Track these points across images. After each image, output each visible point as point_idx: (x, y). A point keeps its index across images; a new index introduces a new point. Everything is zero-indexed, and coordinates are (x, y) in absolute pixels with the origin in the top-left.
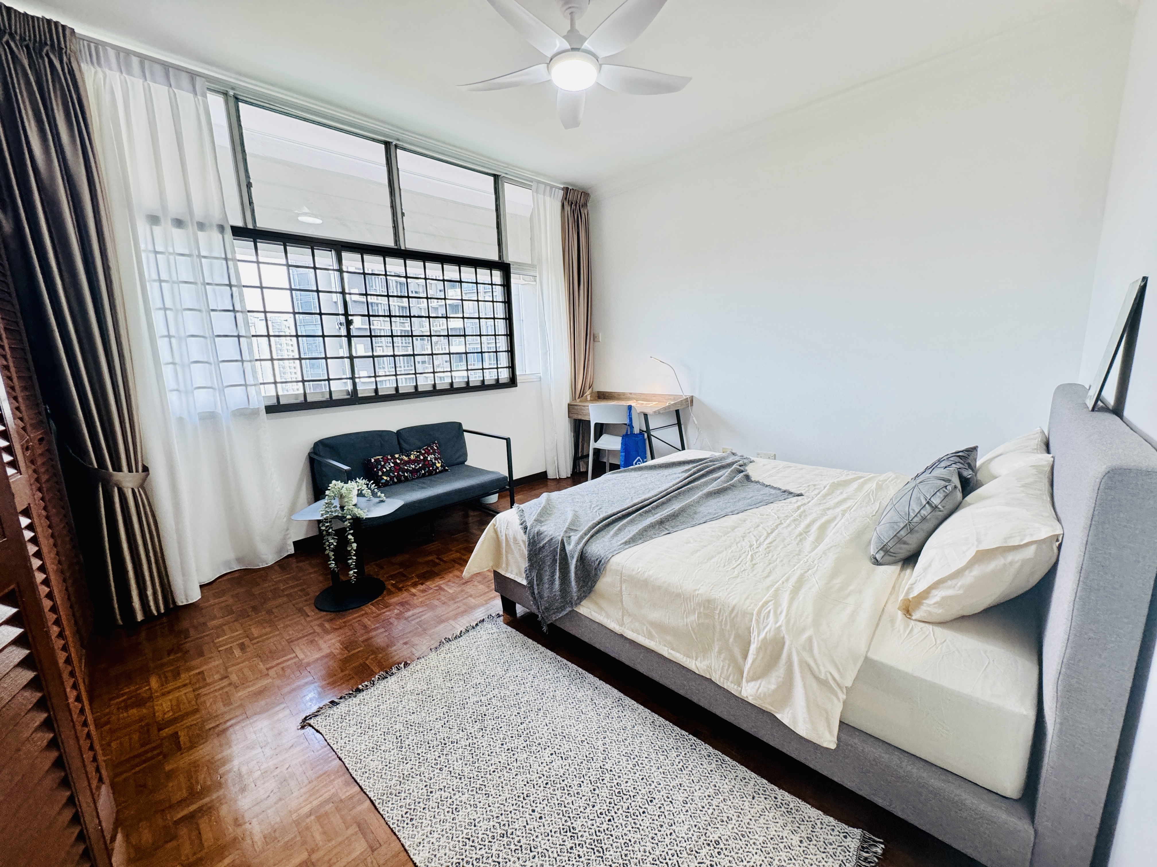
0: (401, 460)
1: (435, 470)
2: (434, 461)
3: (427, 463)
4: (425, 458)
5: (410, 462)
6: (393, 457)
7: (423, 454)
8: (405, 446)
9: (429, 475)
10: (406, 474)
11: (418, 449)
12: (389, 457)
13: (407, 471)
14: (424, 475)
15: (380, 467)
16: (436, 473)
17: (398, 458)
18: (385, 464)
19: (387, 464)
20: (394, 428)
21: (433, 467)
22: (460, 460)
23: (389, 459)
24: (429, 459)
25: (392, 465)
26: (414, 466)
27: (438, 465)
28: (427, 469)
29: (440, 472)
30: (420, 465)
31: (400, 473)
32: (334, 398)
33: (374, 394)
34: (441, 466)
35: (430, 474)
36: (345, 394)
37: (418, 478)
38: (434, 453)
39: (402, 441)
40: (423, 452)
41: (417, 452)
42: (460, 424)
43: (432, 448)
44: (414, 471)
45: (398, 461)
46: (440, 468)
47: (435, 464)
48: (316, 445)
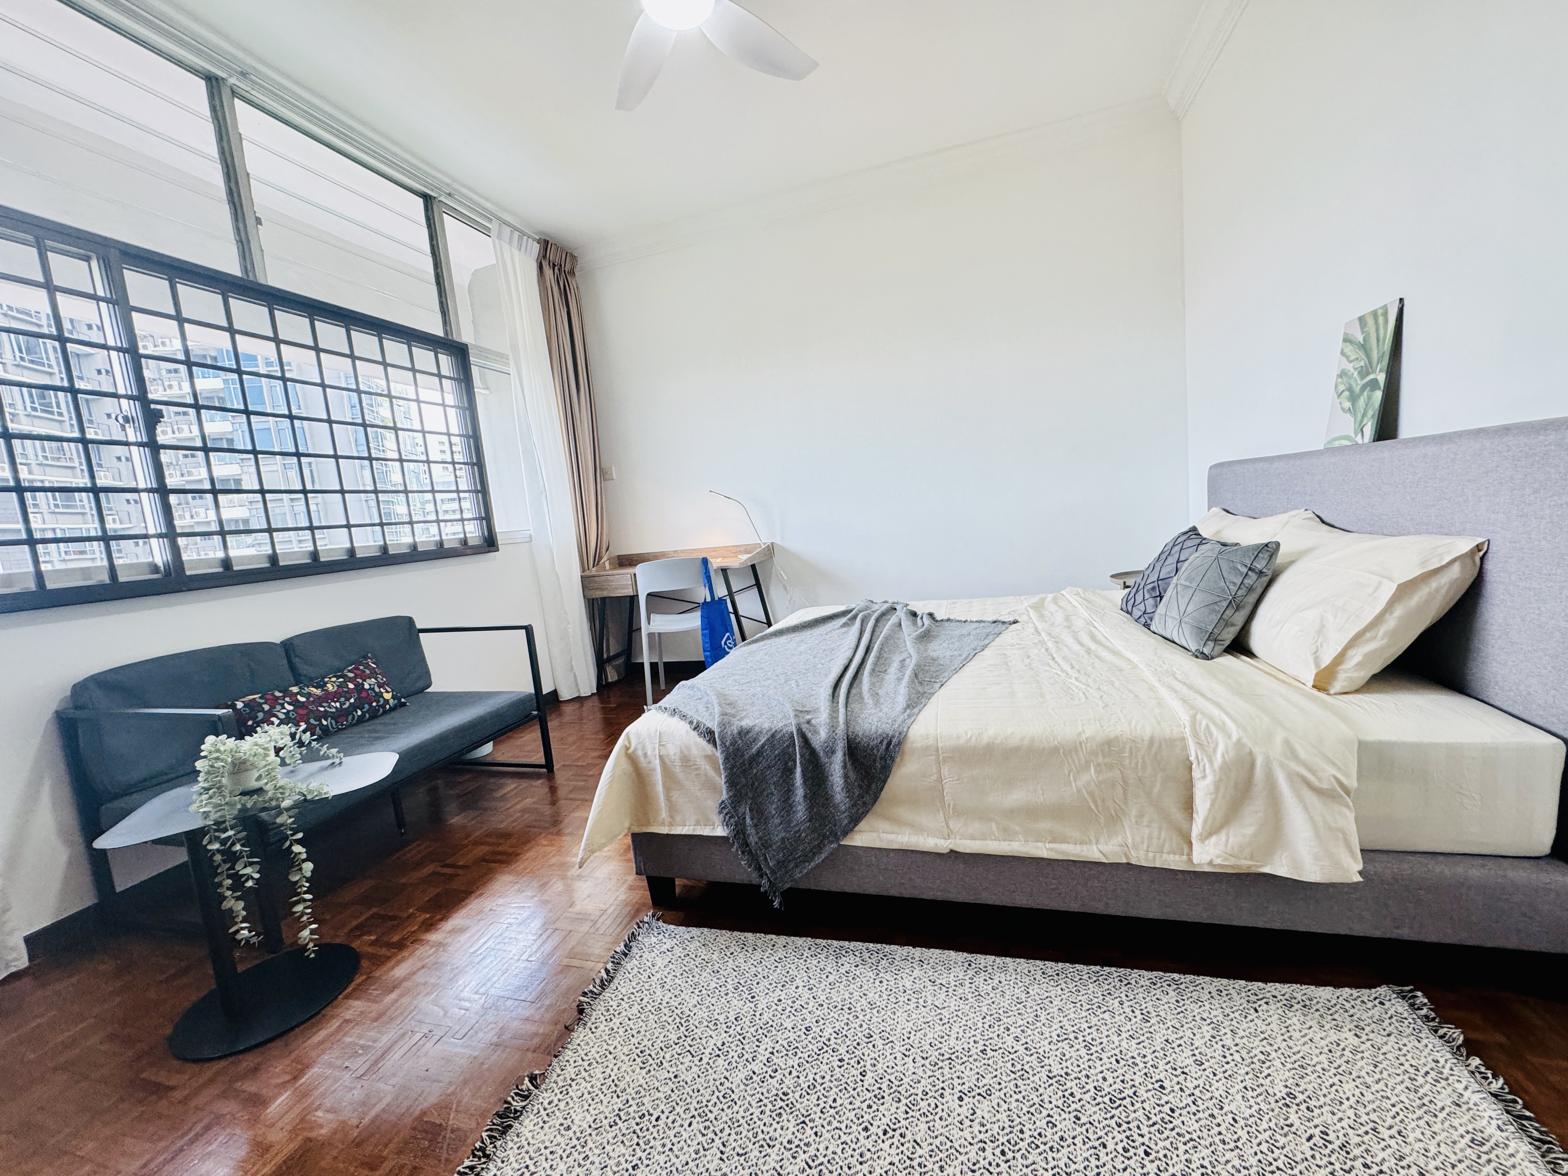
0: (309, 695)
1: (383, 706)
2: (377, 689)
3: (364, 695)
4: (359, 688)
5: (328, 697)
6: (286, 692)
7: (352, 680)
8: (305, 669)
9: (372, 718)
10: (324, 723)
11: (338, 673)
12: (277, 694)
13: (325, 715)
14: (361, 720)
15: (261, 715)
16: (385, 712)
17: (298, 693)
18: (272, 707)
19: (278, 707)
20: (276, 635)
21: (378, 702)
22: (420, 684)
23: (278, 698)
24: (367, 686)
25: (291, 708)
26: (338, 705)
27: (388, 696)
28: (367, 707)
29: (393, 709)
30: (352, 700)
31: (312, 721)
32: (122, 578)
33: (220, 570)
34: (393, 697)
35: (374, 715)
36: (147, 570)
37: (352, 725)
38: (373, 674)
39: (296, 661)
40: (351, 675)
41: (338, 677)
42: (410, 621)
43: (367, 666)
44: (339, 715)
45: (302, 699)
46: (391, 701)
47: (380, 695)
48: (80, 689)
